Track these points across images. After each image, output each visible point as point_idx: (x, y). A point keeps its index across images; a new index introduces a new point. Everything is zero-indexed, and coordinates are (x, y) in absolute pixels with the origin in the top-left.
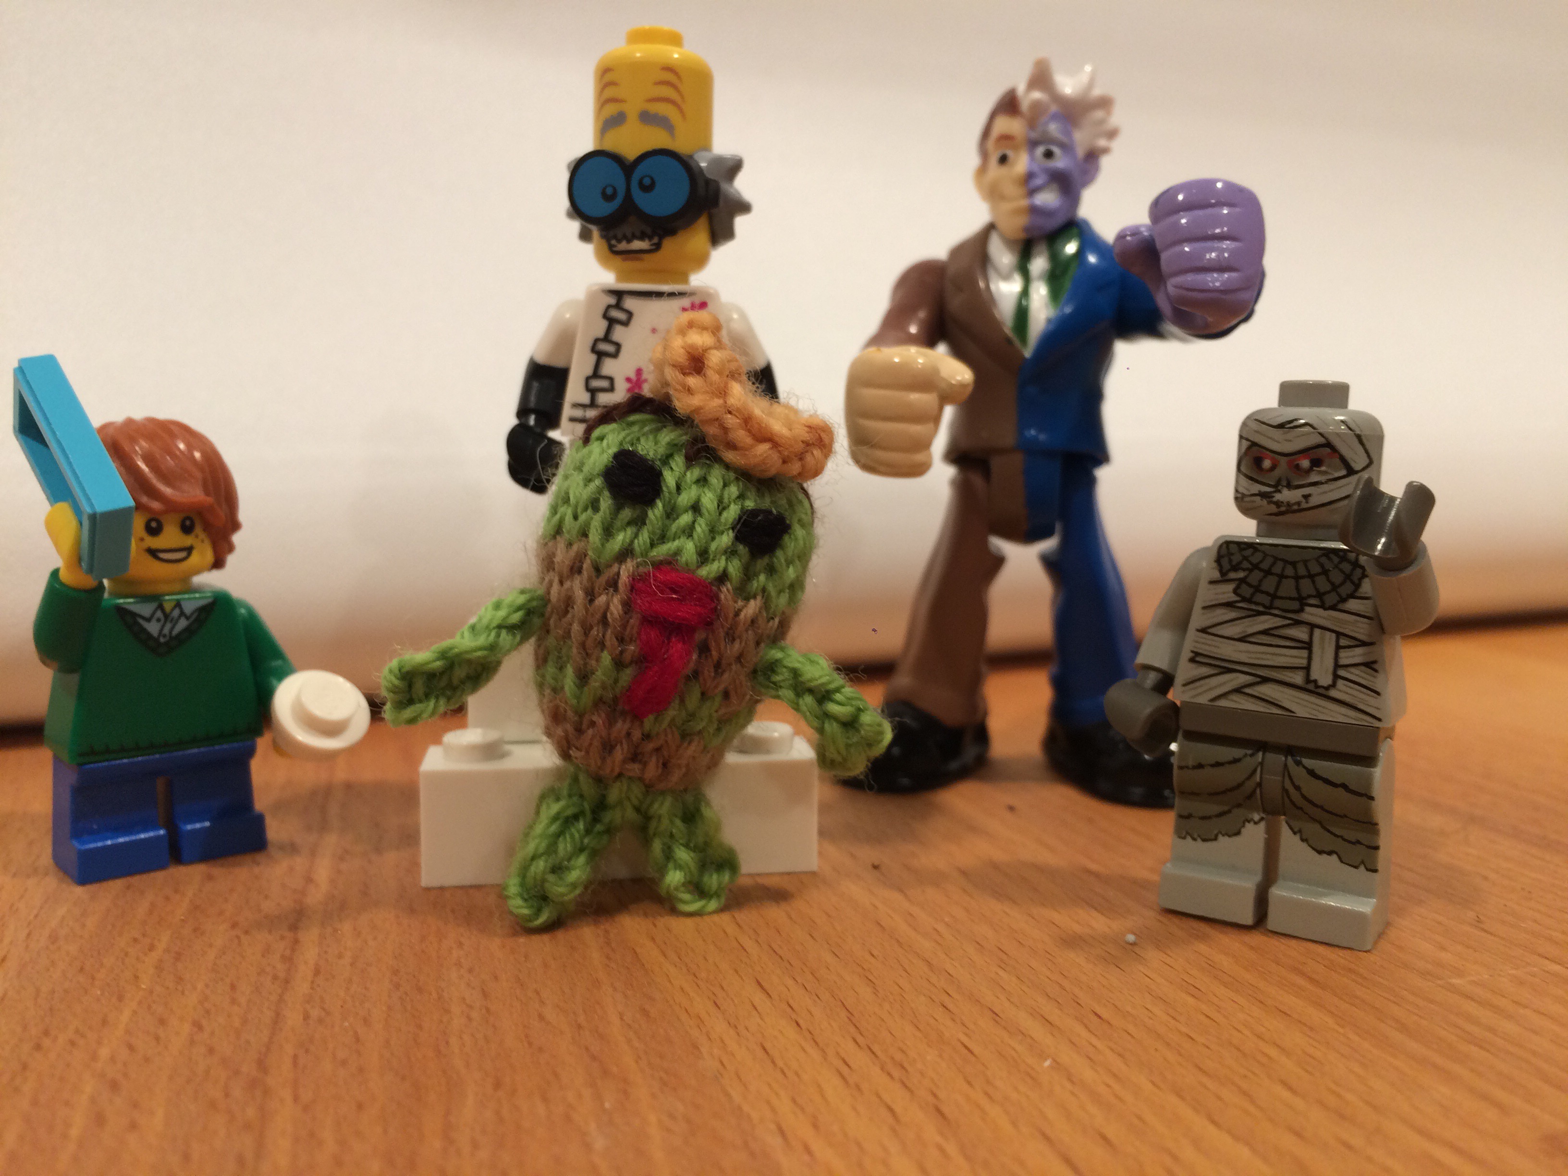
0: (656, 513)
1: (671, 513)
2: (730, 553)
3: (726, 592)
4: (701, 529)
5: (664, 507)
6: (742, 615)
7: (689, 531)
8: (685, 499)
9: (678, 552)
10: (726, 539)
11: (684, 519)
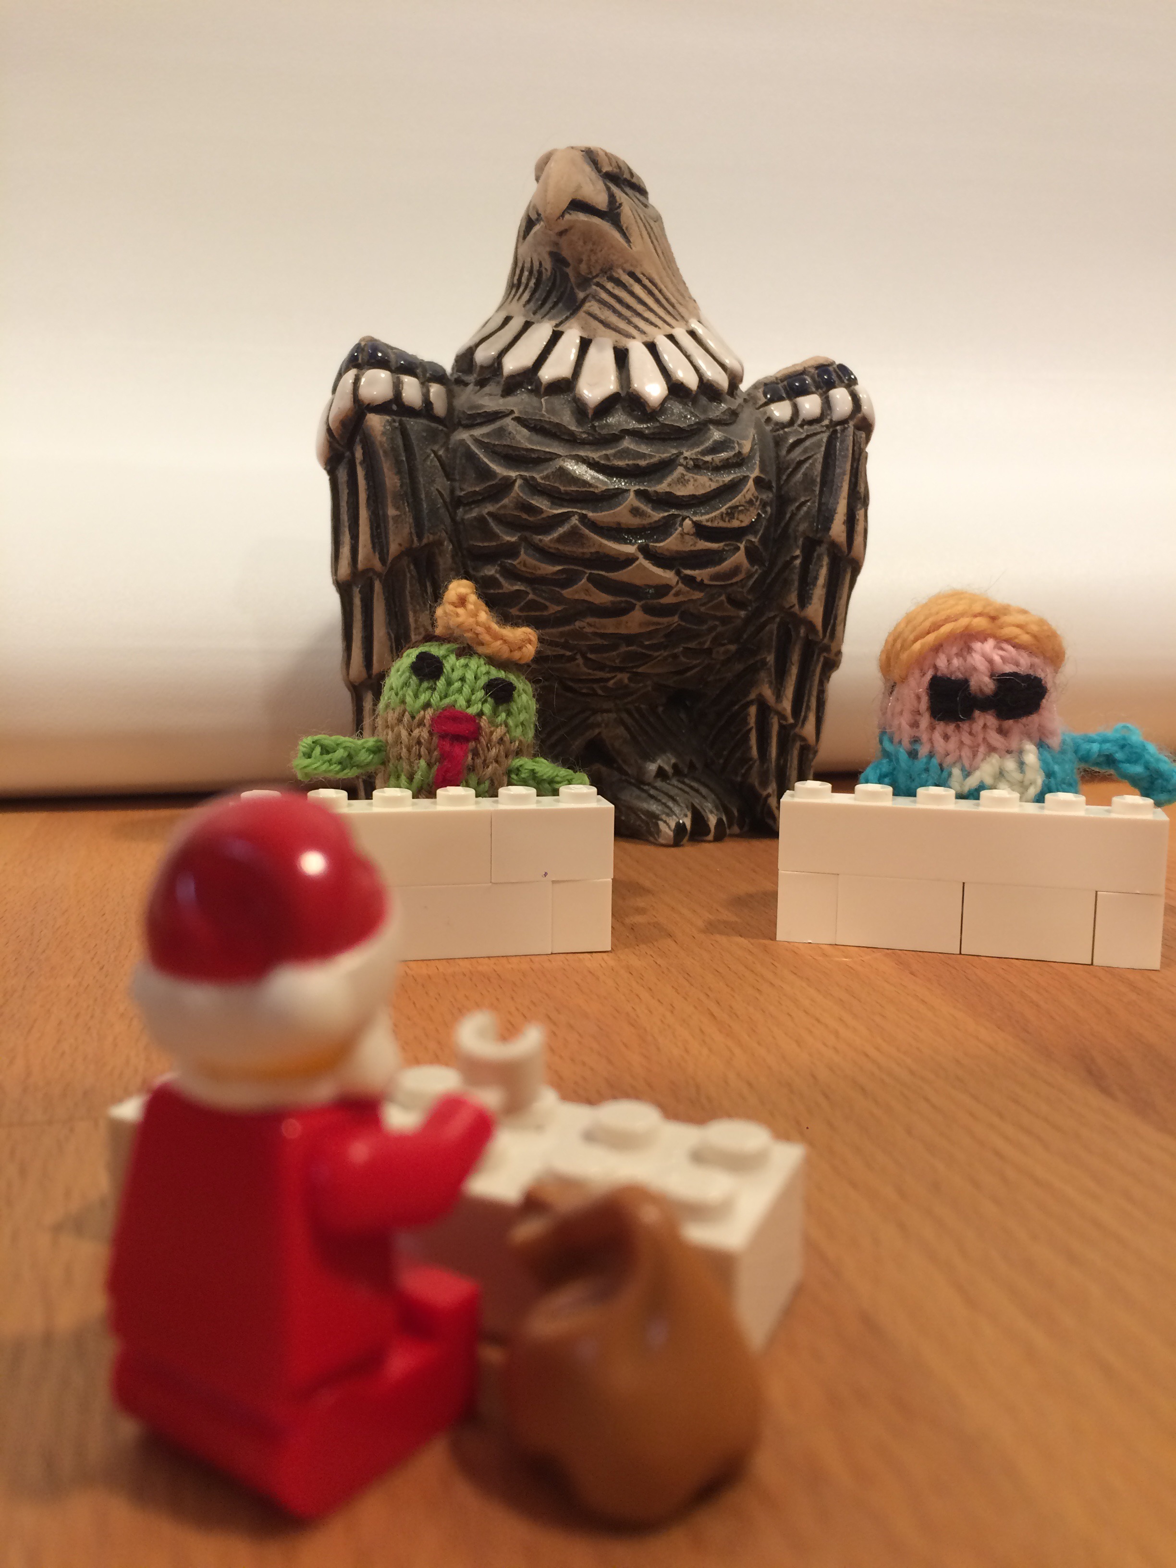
1: (449, 683)
2: (483, 701)
3: (484, 722)
4: (466, 689)
6: (494, 735)
7: (460, 691)
8: (456, 675)
10: (480, 694)
11: (456, 685)
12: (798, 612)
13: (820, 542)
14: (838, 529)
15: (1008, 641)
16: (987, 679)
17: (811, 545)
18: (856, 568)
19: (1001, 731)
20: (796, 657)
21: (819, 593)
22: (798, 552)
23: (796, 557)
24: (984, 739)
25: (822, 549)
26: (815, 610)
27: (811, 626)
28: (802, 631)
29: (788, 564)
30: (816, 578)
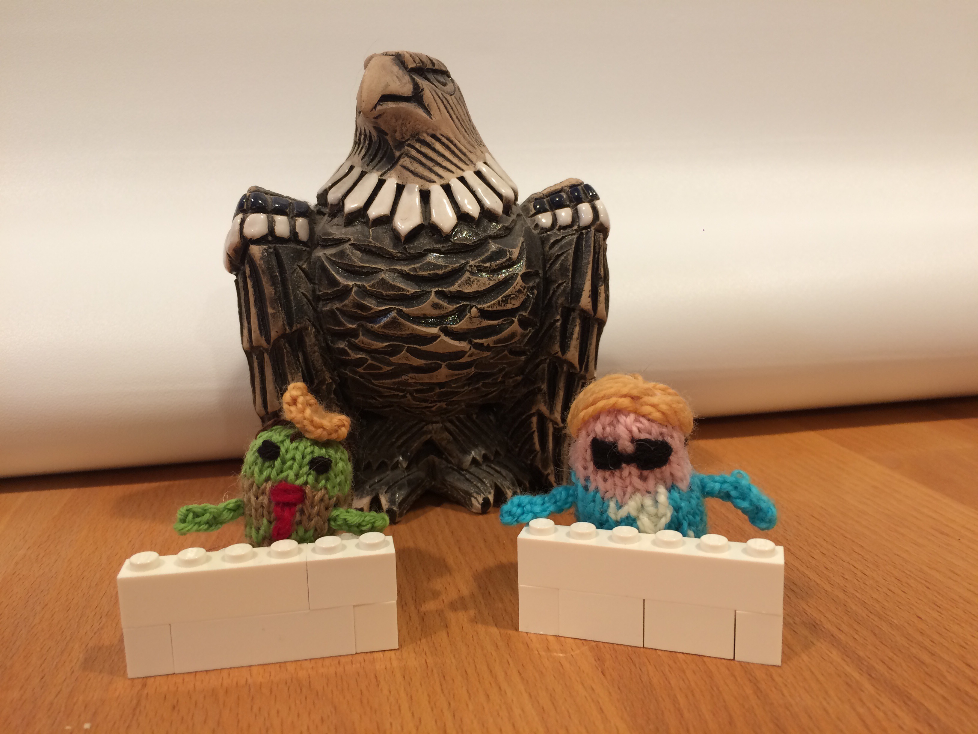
0: (278, 463)
2: (308, 473)
3: (308, 489)
5: (281, 460)
6: (317, 498)
8: (289, 456)
9: (287, 476)
10: (306, 469)
11: (289, 463)
12: (561, 356)
13: (574, 310)
14: (585, 301)
15: (644, 416)
17: (567, 313)
18: (602, 323)
19: (642, 478)
20: (562, 385)
21: (574, 343)
22: (558, 317)
23: (558, 320)
24: (630, 482)
25: (575, 314)
26: (573, 355)
27: (571, 365)
28: (565, 368)
29: (552, 325)
30: (572, 334)
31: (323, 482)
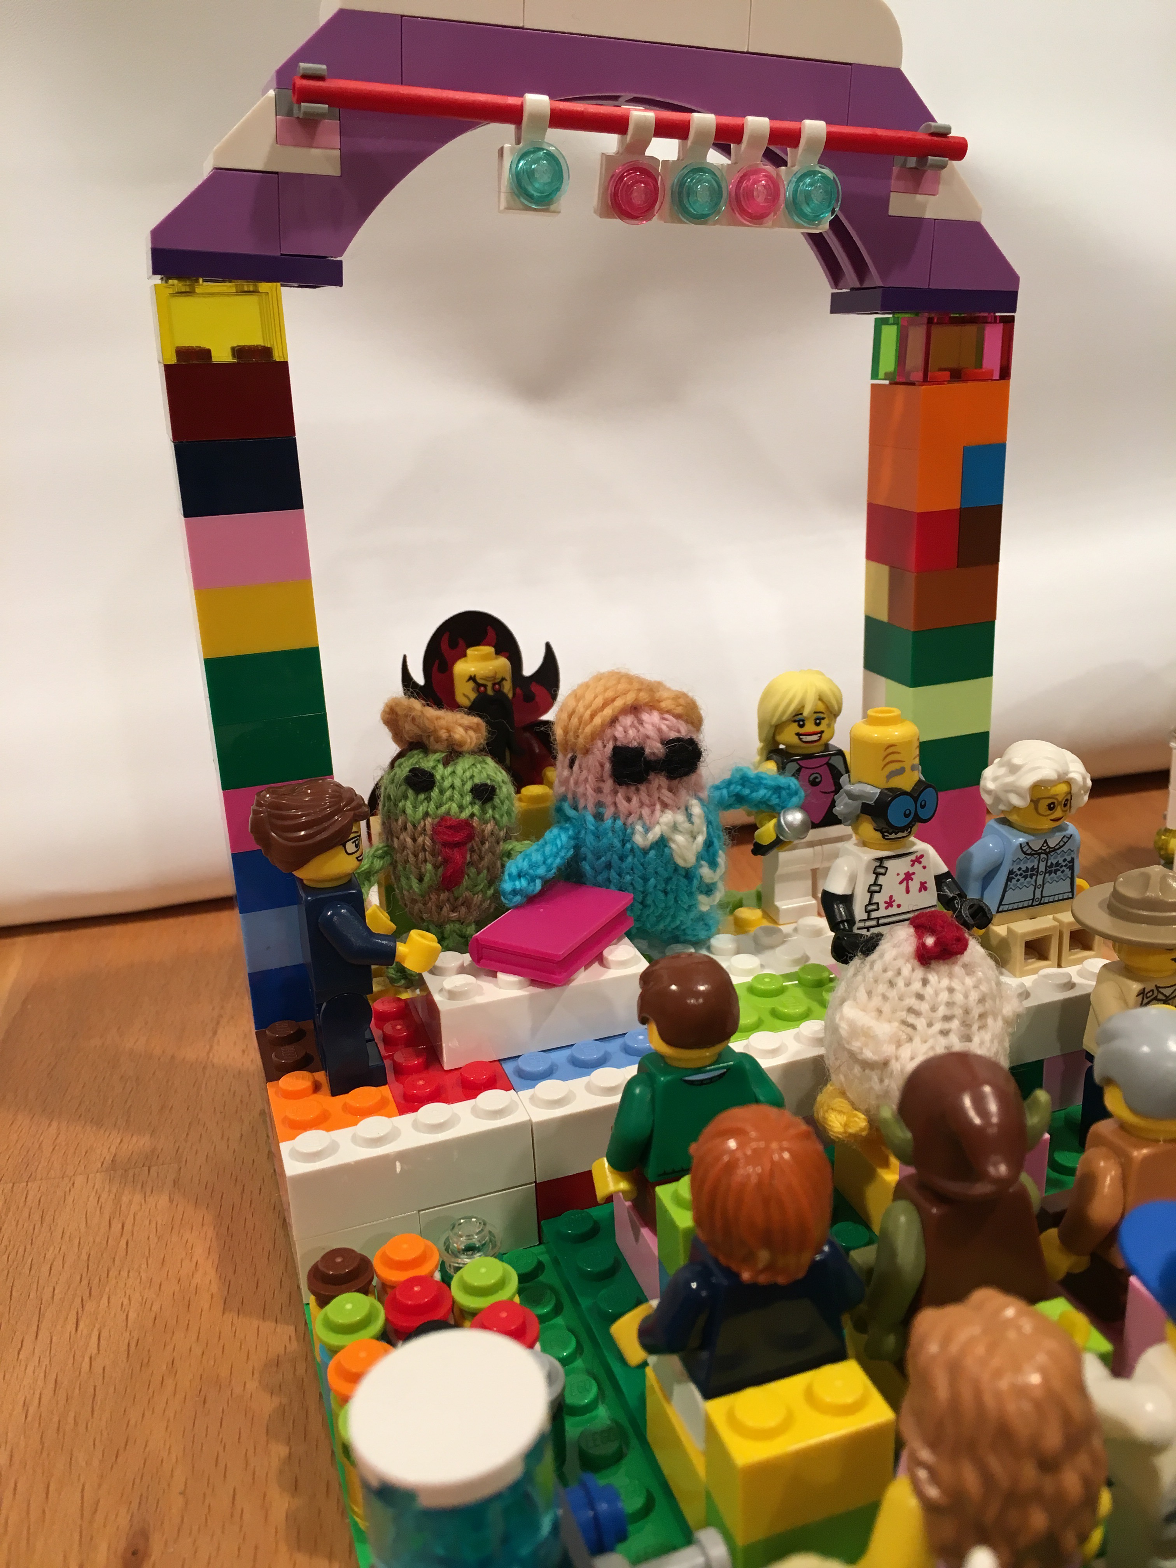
0: (435, 793)
1: (442, 792)
2: (472, 803)
3: (475, 822)
4: (457, 796)
5: (438, 789)
6: (486, 832)
7: (451, 799)
8: (447, 784)
9: (450, 809)
10: (469, 798)
11: (448, 794)
15: (668, 712)
16: (659, 745)
19: (670, 790)
24: (659, 798)
31: (490, 812)
